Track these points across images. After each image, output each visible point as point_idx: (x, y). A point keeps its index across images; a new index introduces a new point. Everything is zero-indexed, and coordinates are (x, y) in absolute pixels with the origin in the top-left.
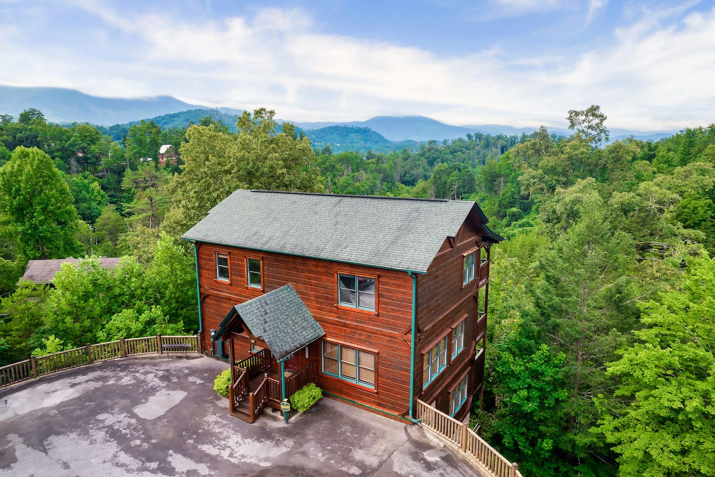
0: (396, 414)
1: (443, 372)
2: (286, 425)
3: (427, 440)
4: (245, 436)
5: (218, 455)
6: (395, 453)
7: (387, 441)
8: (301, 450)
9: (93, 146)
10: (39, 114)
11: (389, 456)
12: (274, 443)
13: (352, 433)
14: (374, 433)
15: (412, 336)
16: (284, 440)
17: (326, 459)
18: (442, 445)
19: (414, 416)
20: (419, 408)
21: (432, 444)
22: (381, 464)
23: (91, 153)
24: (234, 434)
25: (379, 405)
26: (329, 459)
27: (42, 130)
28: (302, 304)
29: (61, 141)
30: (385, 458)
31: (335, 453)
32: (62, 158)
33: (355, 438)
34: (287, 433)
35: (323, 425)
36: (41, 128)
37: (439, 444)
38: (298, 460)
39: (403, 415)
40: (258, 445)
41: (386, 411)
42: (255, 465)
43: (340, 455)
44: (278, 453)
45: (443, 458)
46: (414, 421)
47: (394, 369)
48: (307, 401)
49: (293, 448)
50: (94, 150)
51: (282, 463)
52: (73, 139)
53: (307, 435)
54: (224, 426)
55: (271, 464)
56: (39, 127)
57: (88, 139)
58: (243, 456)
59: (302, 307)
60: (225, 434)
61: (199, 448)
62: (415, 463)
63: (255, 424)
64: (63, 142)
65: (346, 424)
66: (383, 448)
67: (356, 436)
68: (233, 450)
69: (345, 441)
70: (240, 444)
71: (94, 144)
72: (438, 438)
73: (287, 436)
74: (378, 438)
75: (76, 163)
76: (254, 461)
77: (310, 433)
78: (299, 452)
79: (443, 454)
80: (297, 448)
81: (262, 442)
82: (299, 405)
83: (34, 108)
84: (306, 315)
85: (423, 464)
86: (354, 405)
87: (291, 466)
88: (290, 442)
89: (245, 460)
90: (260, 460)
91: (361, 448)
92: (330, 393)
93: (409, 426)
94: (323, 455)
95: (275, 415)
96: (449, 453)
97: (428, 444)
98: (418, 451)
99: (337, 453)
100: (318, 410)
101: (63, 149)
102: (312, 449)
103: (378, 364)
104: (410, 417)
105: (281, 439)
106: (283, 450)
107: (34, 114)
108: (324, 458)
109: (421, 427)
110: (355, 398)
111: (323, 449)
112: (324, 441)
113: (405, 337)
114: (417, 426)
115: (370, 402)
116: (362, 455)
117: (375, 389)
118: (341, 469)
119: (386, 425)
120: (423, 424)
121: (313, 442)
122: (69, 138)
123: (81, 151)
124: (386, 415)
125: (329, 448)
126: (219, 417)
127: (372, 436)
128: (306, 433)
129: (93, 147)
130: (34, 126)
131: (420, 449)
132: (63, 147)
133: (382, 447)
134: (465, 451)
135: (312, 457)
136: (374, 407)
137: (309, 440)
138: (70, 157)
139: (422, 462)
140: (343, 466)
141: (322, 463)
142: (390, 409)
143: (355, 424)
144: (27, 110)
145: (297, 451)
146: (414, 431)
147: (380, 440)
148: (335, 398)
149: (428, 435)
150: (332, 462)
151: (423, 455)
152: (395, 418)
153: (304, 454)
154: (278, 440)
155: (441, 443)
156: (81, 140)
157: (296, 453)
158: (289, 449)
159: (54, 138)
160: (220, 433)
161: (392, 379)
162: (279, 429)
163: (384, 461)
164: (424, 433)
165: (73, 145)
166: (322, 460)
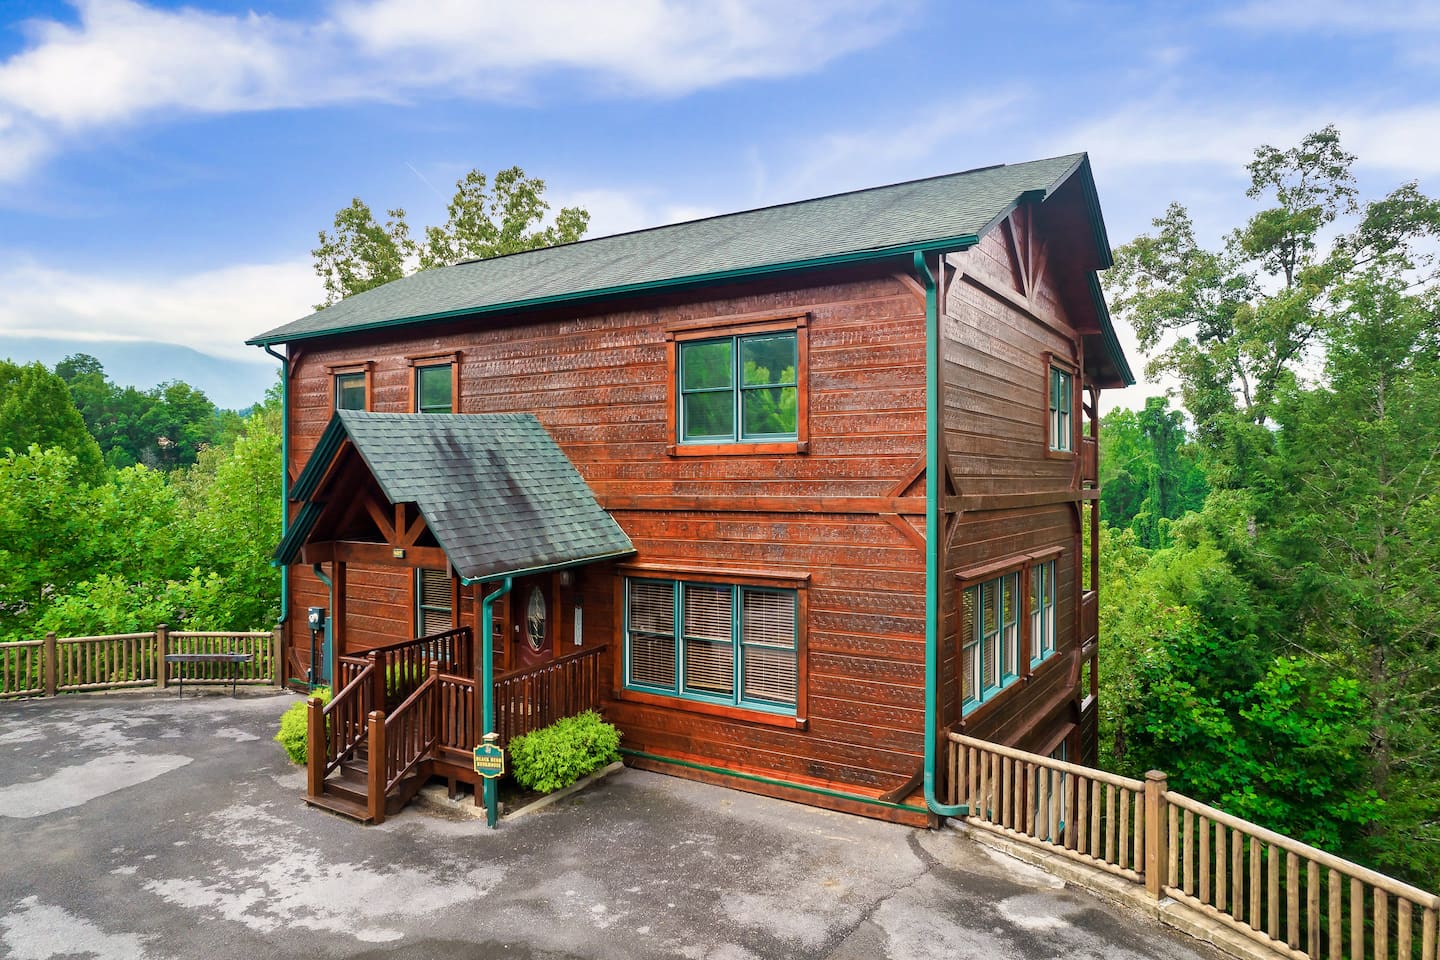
0: (875, 795)
1: (1010, 689)
2: (490, 831)
3: (995, 869)
4: (335, 854)
5: (206, 909)
6: (885, 906)
7: (852, 872)
8: (527, 895)
9: (191, 424)
10: (96, 364)
11: (866, 915)
12: (433, 873)
13: (721, 849)
14: (799, 852)
15: (927, 499)
16: (473, 867)
17: (622, 922)
18: (1057, 883)
19: (942, 795)
20: (956, 761)
21: (1020, 881)
22: (838, 937)
23: (186, 438)
24: (296, 851)
25: (815, 771)
26: (634, 922)
27: (92, 392)
28: (566, 466)
29: (129, 414)
30: (851, 917)
31: (656, 903)
32: (126, 448)
33: (733, 863)
34: (484, 850)
35: (620, 832)
36: (94, 388)
37: (1047, 881)
38: (511, 924)
39: (901, 797)
40: (371, 880)
41: (838, 790)
42: (340, 937)
43: (676, 912)
44: (440, 904)
45: (1076, 921)
46: (941, 809)
47: (864, 630)
48: (568, 755)
49: (500, 889)
50: (192, 433)
51: (446, 932)
52: (153, 409)
53: (560, 855)
54: (270, 830)
55: (402, 935)
56: (89, 387)
57: (185, 410)
58: (302, 911)
59: (566, 474)
60: (264, 851)
61: (147, 887)
62: (973, 934)
63: (385, 828)
64: (134, 416)
65: (699, 828)
66: (839, 890)
67: (736, 857)
68: (270, 893)
69: (696, 870)
70: (307, 878)
71: (195, 421)
72: (1036, 862)
73: (483, 858)
74: (815, 862)
75: (155, 459)
76: (336, 925)
77: (569, 853)
78: (518, 902)
79: (1072, 909)
80: (515, 891)
81: (389, 870)
82: (539, 765)
83: (85, 354)
84: (578, 494)
85: (1002, 936)
86: (727, 784)
87: (481, 941)
88: (491, 875)
89: (309, 922)
90: (365, 923)
91: (754, 890)
92: (646, 753)
93: (920, 833)
94: (611, 911)
95: (459, 805)
96: (1091, 905)
97: (1005, 881)
98: (976, 900)
99: (664, 906)
100: (606, 797)
101: (130, 431)
102: (572, 893)
103: (809, 620)
104: (928, 800)
105: (462, 866)
106: (462, 892)
107: (85, 365)
108: (614, 918)
109: (967, 835)
110: (728, 761)
111: (612, 893)
112: (618, 873)
113: (904, 504)
114: (950, 834)
115: (782, 766)
116: (759, 910)
117: (799, 715)
118: (678, 951)
119: (840, 830)
120: (976, 821)
121: (576, 876)
122: (145, 409)
123: (167, 433)
124: (838, 805)
125: (635, 889)
126: (267, 810)
127: (794, 857)
128: (556, 851)
129: (191, 427)
130: (78, 385)
131: (978, 893)
132: (131, 426)
133: (834, 888)
134: (1162, 895)
135: (565, 915)
136: (796, 781)
137: (564, 870)
138: (143, 446)
139: (999, 931)
140: (684, 942)
141: (603, 933)
142: (853, 780)
143: (730, 832)
144: (72, 357)
145: (513, 897)
146: (943, 847)
147: (826, 868)
148: (664, 768)
149: (995, 856)
150: (644, 930)
151: (994, 910)
152: (871, 812)
153: (538, 906)
154: (451, 867)
155: (1053, 879)
156: (170, 413)
157: (506, 905)
158: (485, 893)
159: (117, 406)
160: (249, 848)
161: (857, 670)
162: (462, 842)
163: (848, 931)
164: (980, 851)
165: (153, 422)
166: (603, 925)
